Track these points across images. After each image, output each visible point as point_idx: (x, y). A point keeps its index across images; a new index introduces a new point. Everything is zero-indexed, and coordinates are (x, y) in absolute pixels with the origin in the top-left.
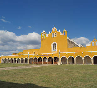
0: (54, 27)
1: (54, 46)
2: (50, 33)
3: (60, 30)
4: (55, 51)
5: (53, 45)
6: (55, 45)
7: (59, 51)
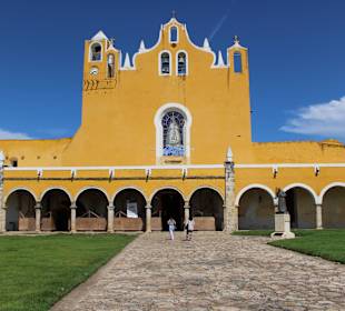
0: (173, 20)
1: (173, 126)
2: (142, 49)
3: (206, 43)
4: (180, 153)
5: (166, 123)
6: (174, 118)
7: (230, 154)
